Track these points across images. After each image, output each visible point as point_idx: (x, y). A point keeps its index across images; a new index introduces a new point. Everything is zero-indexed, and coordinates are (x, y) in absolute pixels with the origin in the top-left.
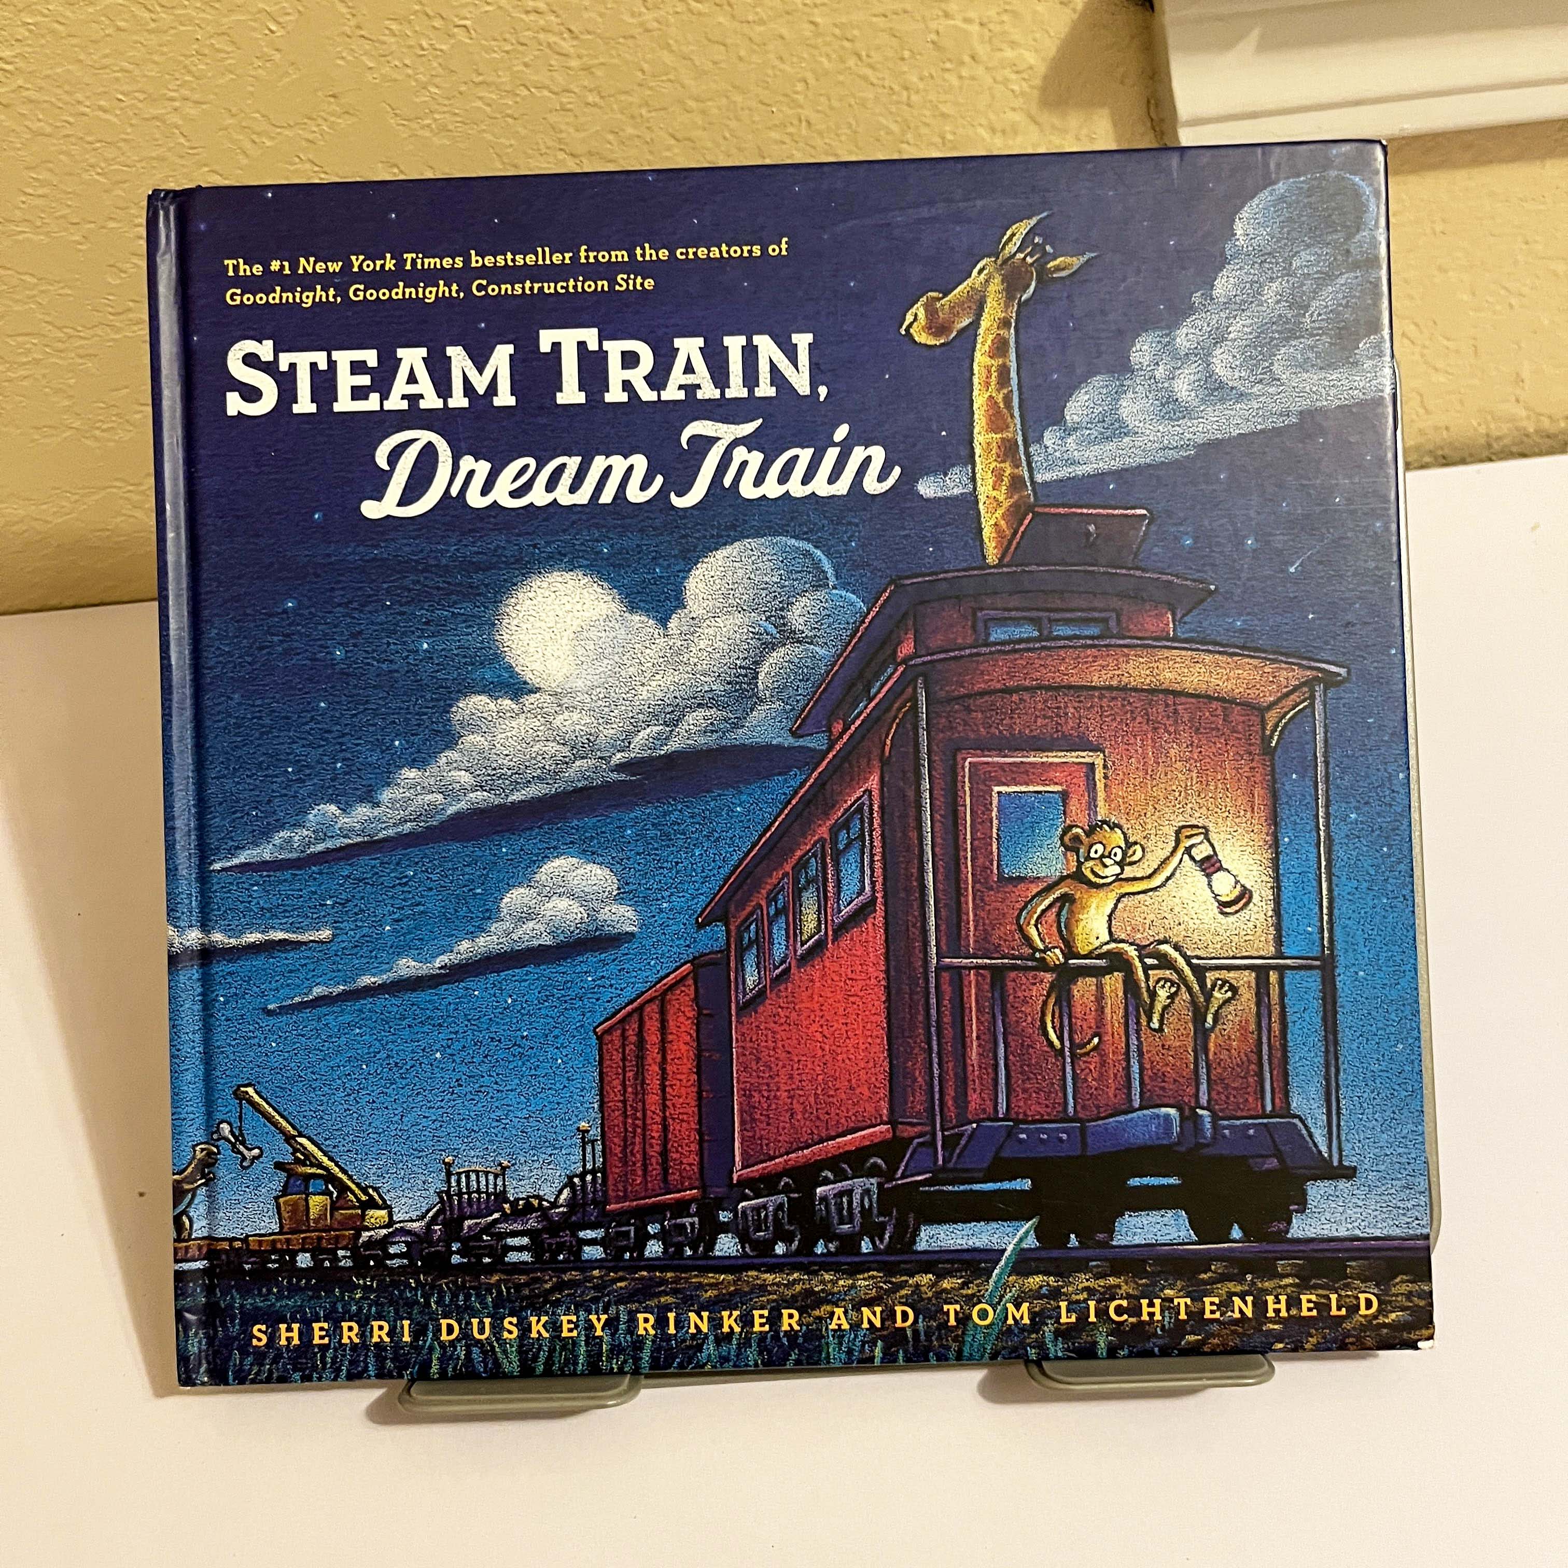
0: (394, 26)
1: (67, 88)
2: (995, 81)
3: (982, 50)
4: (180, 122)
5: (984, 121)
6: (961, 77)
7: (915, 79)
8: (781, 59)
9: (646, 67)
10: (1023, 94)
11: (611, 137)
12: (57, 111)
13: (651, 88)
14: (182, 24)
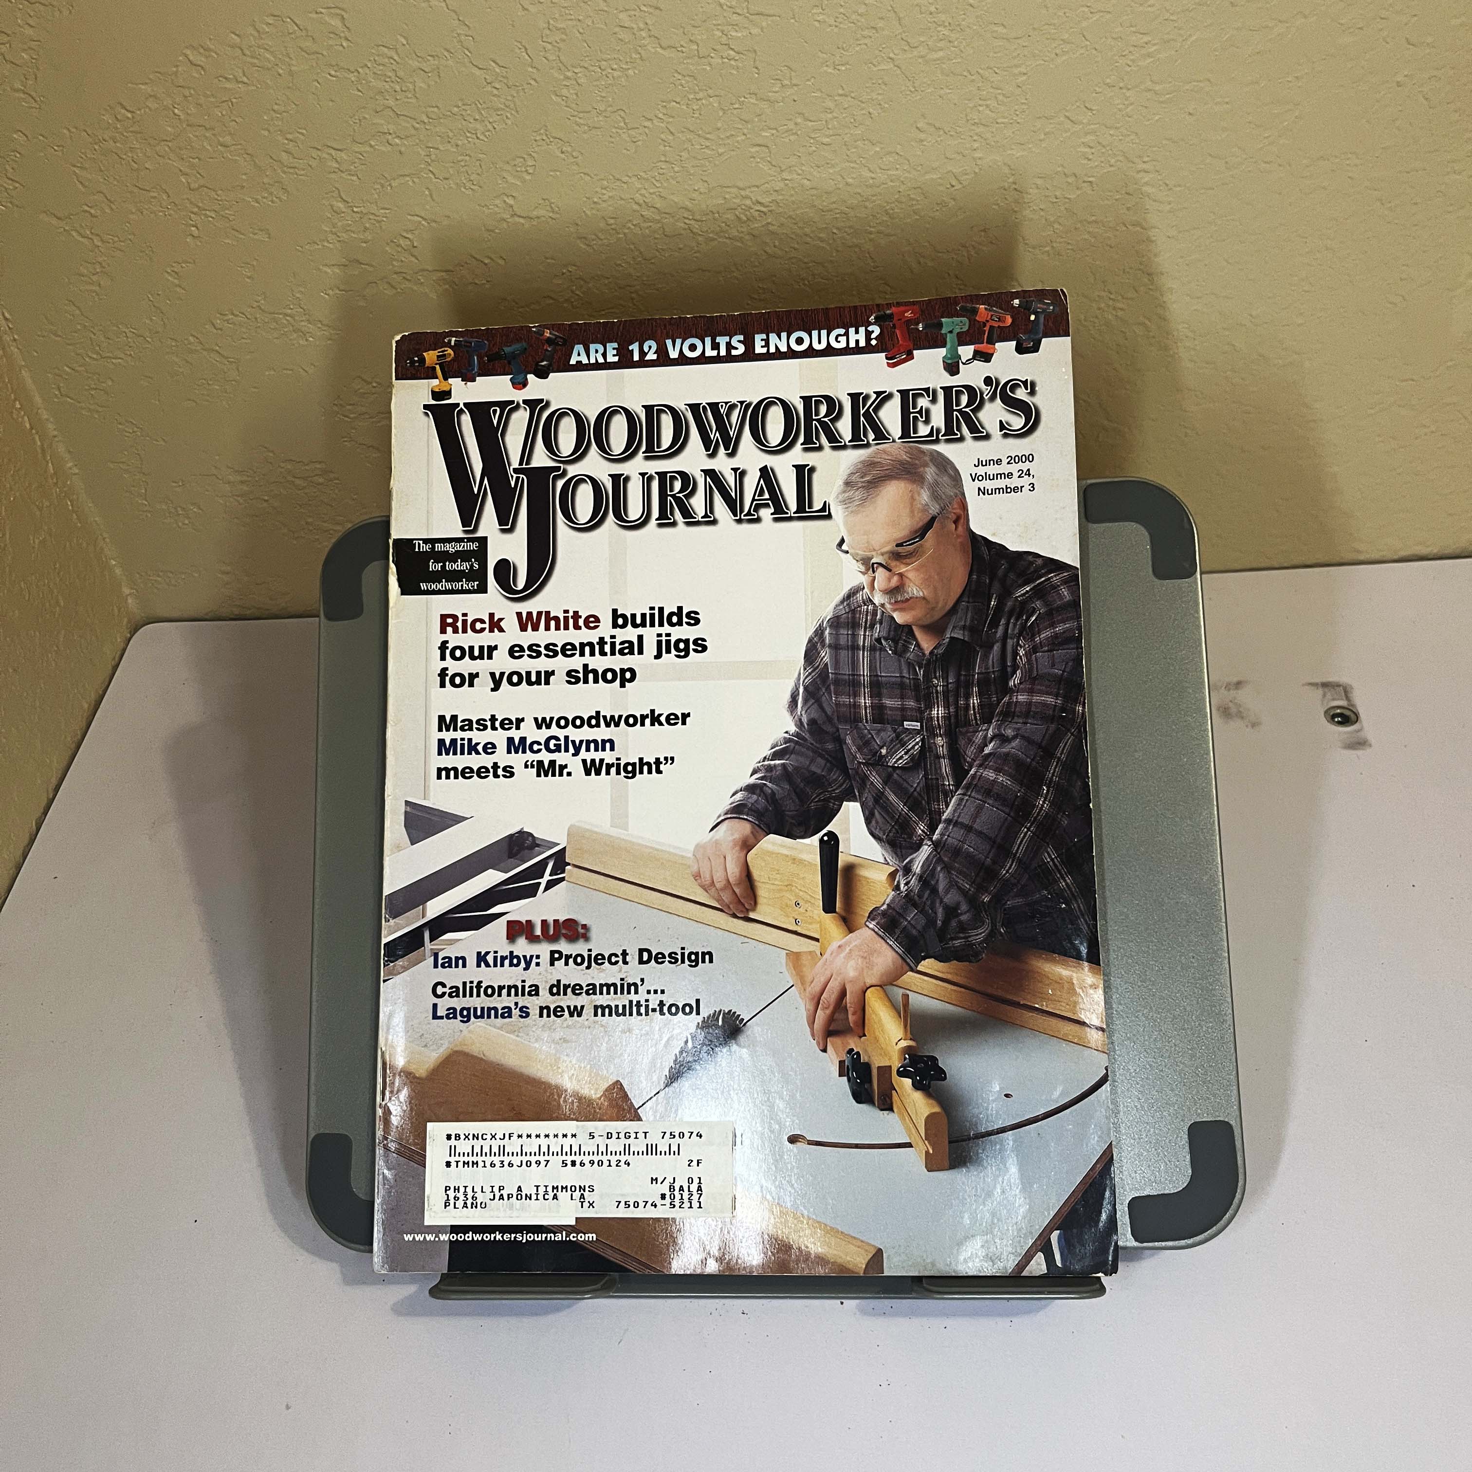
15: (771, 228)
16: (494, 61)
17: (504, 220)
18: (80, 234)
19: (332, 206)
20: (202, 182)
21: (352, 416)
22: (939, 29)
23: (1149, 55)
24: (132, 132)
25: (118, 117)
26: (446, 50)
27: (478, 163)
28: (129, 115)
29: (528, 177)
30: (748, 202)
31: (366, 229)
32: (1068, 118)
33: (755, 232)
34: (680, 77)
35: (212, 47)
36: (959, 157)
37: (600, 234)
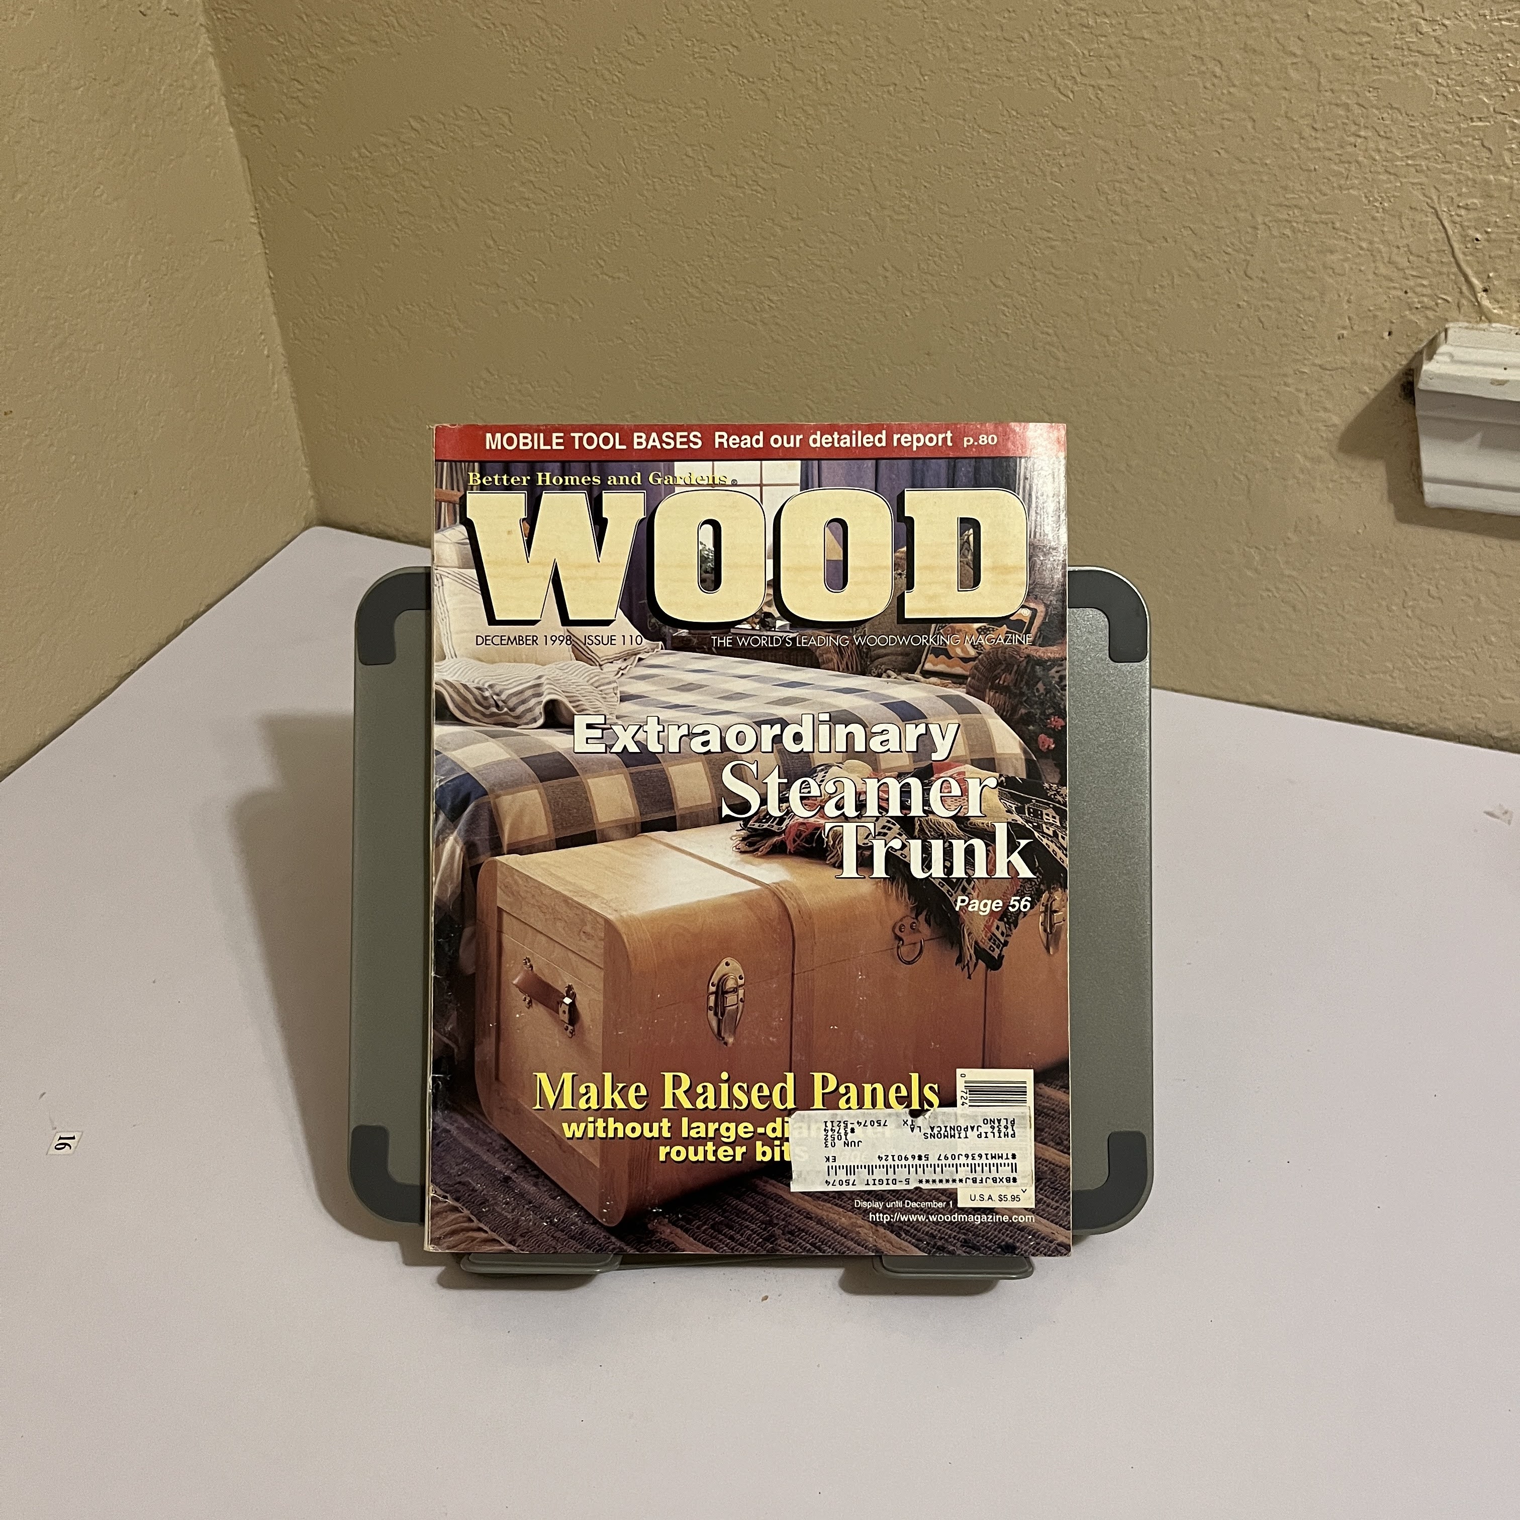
0: (971, 327)
1: (798, 322)
2: (1311, 428)
3: (1304, 408)
5: (1301, 450)
6: (1289, 421)
7: (1260, 416)
8: (1181, 387)
9: (1101, 375)
10: (1327, 440)
11: (1073, 409)
12: (788, 332)
13: (1102, 387)
14: (863, 303)
15: (777, 320)
17: (596, 275)
18: (325, 227)
19: (485, 242)
20: (407, 209)
21: (478, 396)
23: (1052, 247)
24: (368, 166)
25: (362, 155)
26: (572, 150)
27: (584, 232)
28: (369, 154)
29: (614, 248)
30: (762, 297)
31: (505, 263)
32: (991, 282)
33: (766, 321)
34: (723, 198)
35: (426, 119)
36: (913, 295)
37: (659, 300)
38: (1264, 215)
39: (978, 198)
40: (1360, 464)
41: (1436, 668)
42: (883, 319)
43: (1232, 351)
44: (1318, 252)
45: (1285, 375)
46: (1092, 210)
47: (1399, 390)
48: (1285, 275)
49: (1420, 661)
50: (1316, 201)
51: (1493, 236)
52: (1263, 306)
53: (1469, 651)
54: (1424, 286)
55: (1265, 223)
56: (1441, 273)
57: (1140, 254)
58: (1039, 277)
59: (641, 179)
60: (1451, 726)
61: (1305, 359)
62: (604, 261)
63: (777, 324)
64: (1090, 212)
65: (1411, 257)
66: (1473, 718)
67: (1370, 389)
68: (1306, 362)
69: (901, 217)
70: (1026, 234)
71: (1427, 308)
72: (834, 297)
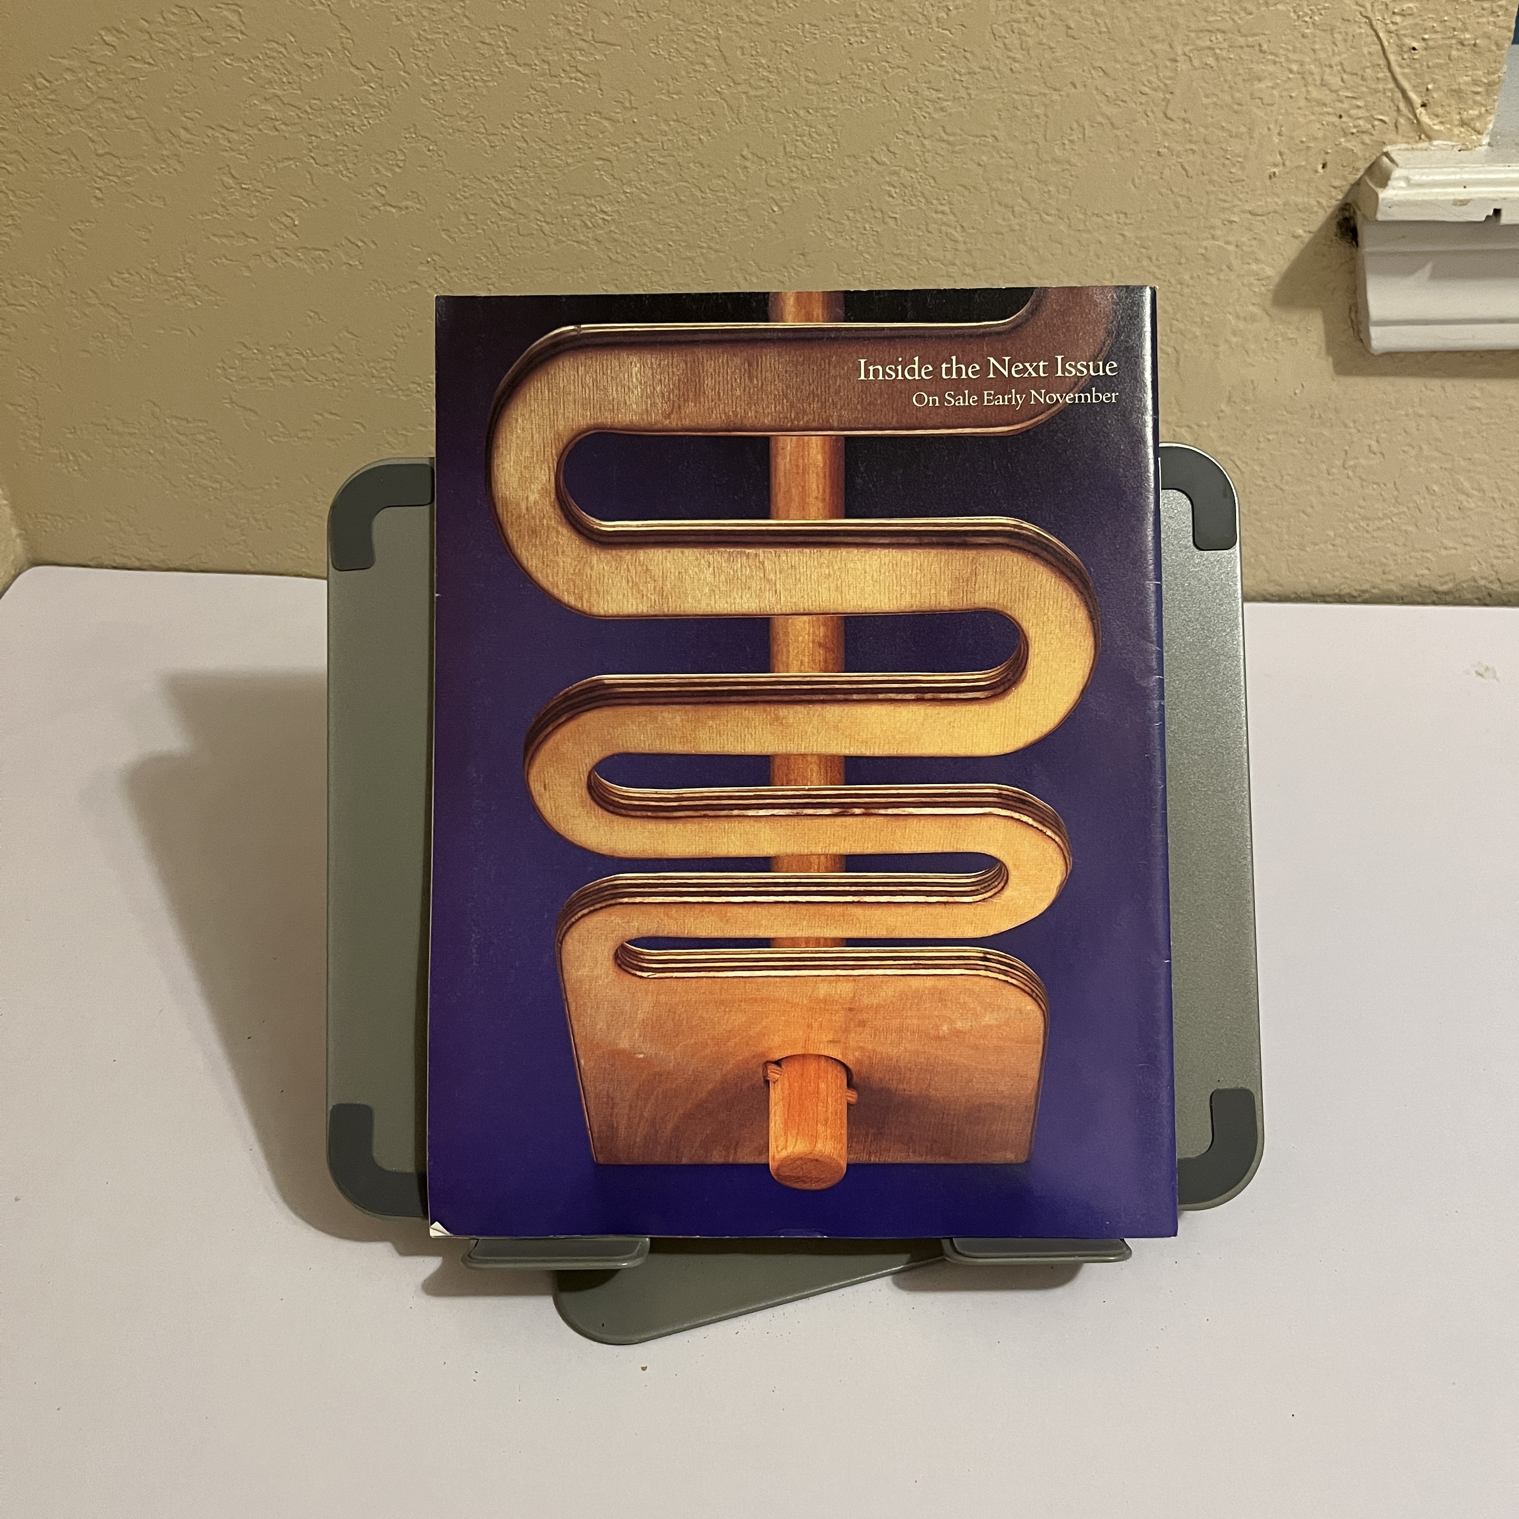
0: (851, 214)
1: (640, 234)
2: (1243, 284)
3: (1234, 262)
4: (703, 263)
5: (1231, 311)
6: (1218, 279)
7: (1187, 277)
8: (1098, 258)
9: (1007, 252)
10: (1261, 295)
12: (630, 249)
13: (1008, 268)
14: (720, 202)
15: (613, 235)
16: (372, 65)
17: (376, 207)
19: (222, 180)
20: (106, 150)
21: (234, 379)
22: (760, 70)
23: (942, 109)
24: (48, 99)
25: (39, 86)
26: (330, 49)
27: (354, 153)
29: (398, 170)
30: (593, 210)
31: (252, 206)
32: (872, 157)
33: (600, 238)
34: (534, 92)
35: (123, 29)
36: (779, 185)
37: (461, 228)
38: (1186, 45)
39: (852, 60)
40: (1296, 316)
41: (1379, 529)
42: (745, 220)
43: (1155, 207)
44: (1244, 80)
45: (1213, 227)
46: (987, 59)
47: (1334, 228)
48: (1210, 112)
49: (1363, 524)
50: (1240, 22)
51: (1431, 43)
52: (1186, 151)
53: (1411, 505)
54: (1359, 107)
55: (1185, 54)
56: (1376, 91)
57: (1046, 106)
58: (931, 148)
59: (424, 79)
60: (1394, 587)
61: (1234, 206)
62: (385, 187)
63: (615, 240)
64: (985, 63)
65: (1345, 76)
66: (1416, 576)
67: (1305, 231)
68: (1235, 210)
69: (759, 93)
70: (911, 96)
71: (1363, 132)
72: (683, 198)
